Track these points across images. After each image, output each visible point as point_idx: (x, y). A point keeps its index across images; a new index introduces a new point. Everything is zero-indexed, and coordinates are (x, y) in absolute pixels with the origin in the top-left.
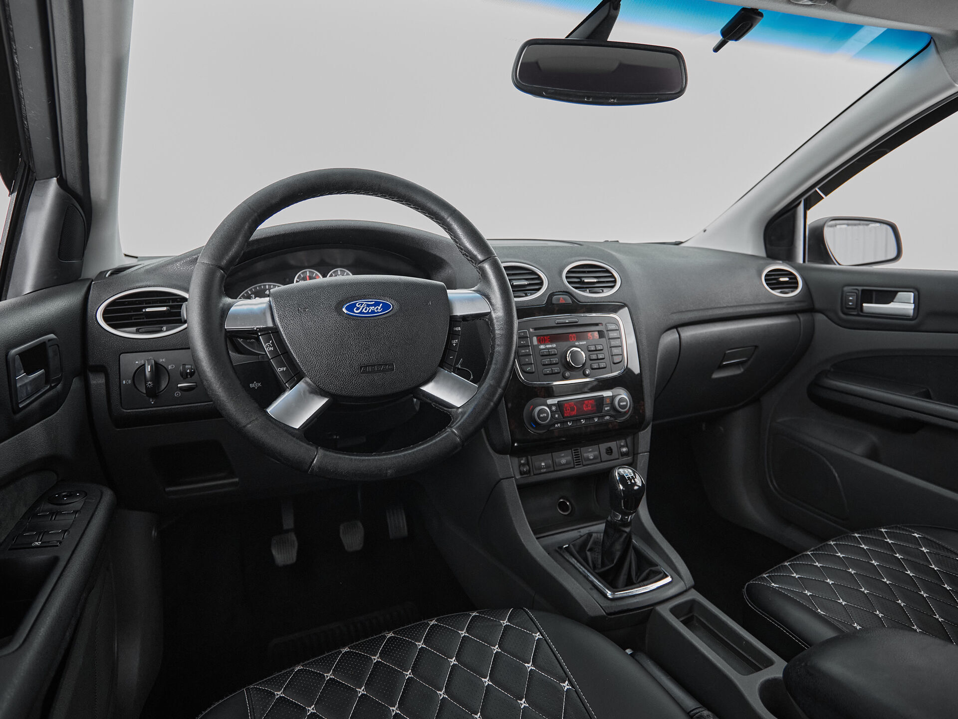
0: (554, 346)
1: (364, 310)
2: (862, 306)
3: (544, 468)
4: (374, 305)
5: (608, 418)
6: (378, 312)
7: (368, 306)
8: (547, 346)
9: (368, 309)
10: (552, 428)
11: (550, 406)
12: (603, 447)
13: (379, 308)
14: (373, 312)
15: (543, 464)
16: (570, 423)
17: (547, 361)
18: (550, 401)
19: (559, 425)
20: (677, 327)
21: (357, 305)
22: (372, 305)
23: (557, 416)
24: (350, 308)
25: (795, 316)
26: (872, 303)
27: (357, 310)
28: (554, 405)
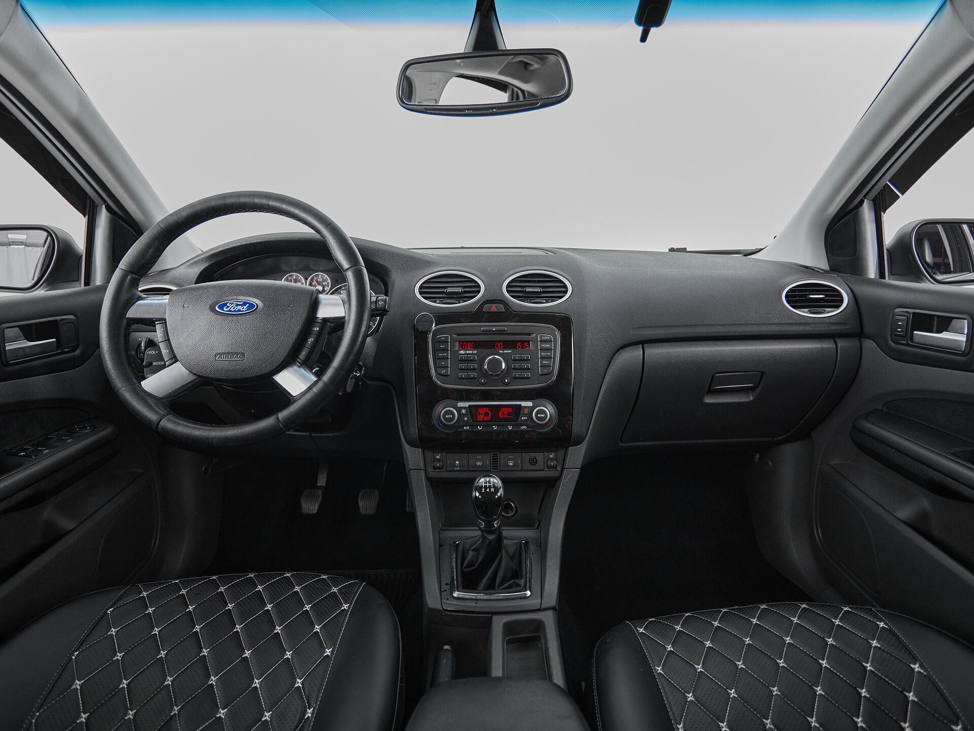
0: (475, 352)
1: (232, 309)
2: (912, 334)
3: (457, 467)
4: (242, 305)
5: (524, 427)
6: (243, 311)
7: (237, 305)
8: (467, 352)
9: (236, 308)
10: (460, 430)
11: (459, 410)
12: (527, 456)
13: (245, 307)
14: (239, 310)
15: (457, 462)
16: (480, 427)
17: (464, 366)
18: (460, 404)
19: (468, 427)
20: (643, 343)
21: (228, 305)
22: (239, 305)
23: (466, 419)
24: (221, 307)
25: (832, 340)
26: (931, 332)
27: (226, 308)
28: (464, 408)
